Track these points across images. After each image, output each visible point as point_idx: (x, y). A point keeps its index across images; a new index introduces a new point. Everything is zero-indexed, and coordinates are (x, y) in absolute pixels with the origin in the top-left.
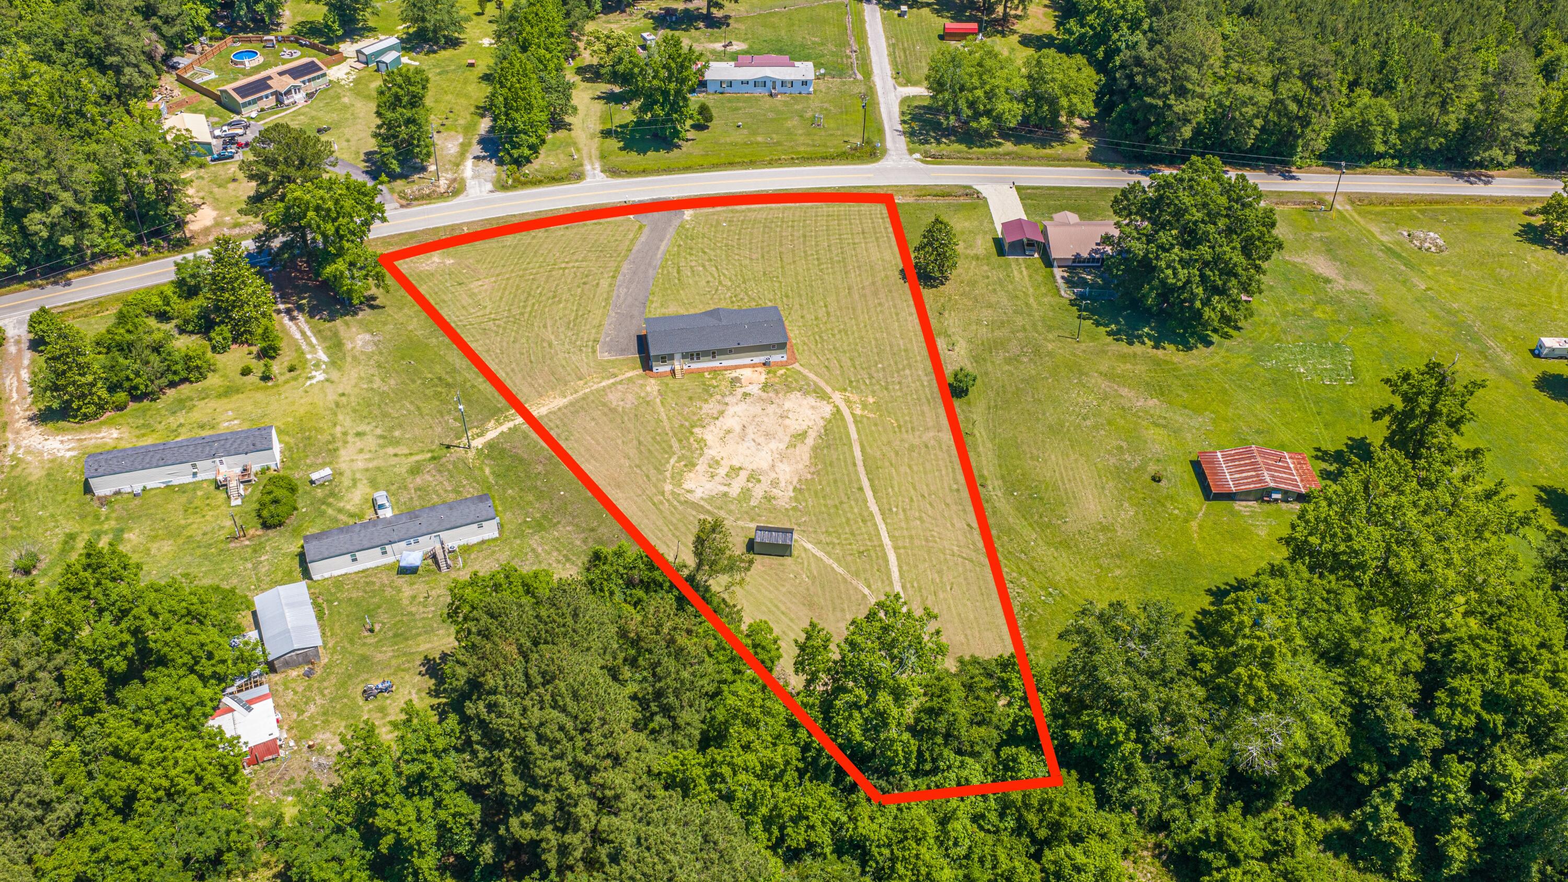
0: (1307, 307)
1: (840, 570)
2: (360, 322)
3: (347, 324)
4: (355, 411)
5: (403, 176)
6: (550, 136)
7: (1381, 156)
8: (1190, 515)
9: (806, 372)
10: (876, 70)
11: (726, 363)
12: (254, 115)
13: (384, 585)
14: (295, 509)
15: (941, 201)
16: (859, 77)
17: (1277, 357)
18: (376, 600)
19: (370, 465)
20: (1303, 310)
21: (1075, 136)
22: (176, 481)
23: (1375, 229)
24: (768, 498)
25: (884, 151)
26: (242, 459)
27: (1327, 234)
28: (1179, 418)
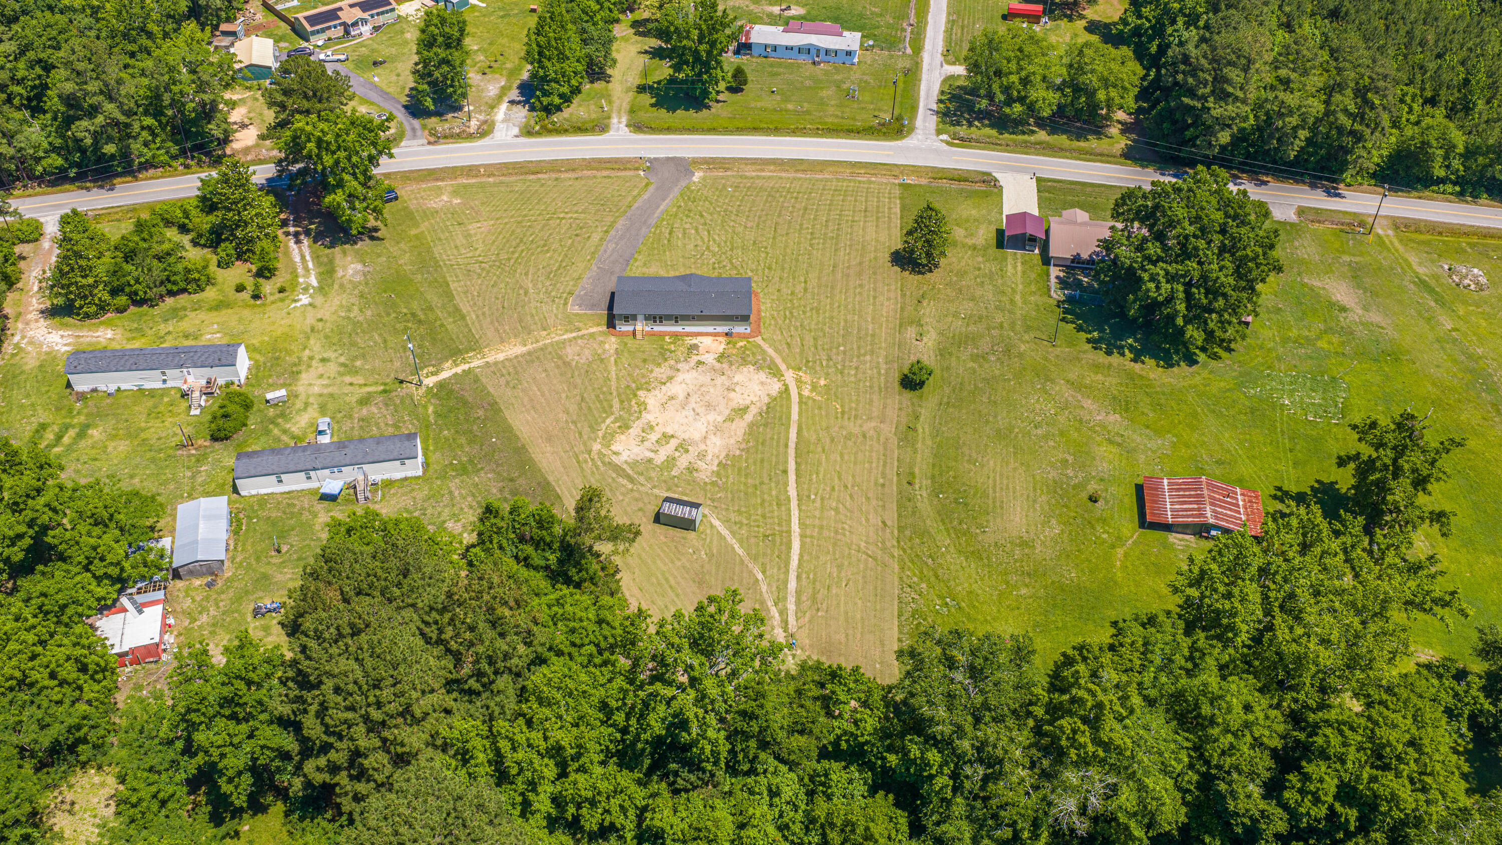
0: (1312, 335)
1: (740, 551)
2: (357, 252)
3: (344, 253)
4: (327, 337)
5: (439, 114)
6: (587, 87)
7: (1441, 181)
8: (1120, 540)
9: (765, 346)
10: (928, 45)
11: (688, 329)
12: (320, 43)
13: (303, 509)
14: (245, 425)
15: (955, 186)
16: (909, 51)
17: (1263, 385)
18: (292, 522)
19: (325, 391)
20: (1307, 338)
21: (1114, 131)
22: (148, 385)
23: (1413, 259)
24: (691, 469)
25: (912, 129)
26: (208, 372)
27: (1357, 259)
28: (1136, 438)
